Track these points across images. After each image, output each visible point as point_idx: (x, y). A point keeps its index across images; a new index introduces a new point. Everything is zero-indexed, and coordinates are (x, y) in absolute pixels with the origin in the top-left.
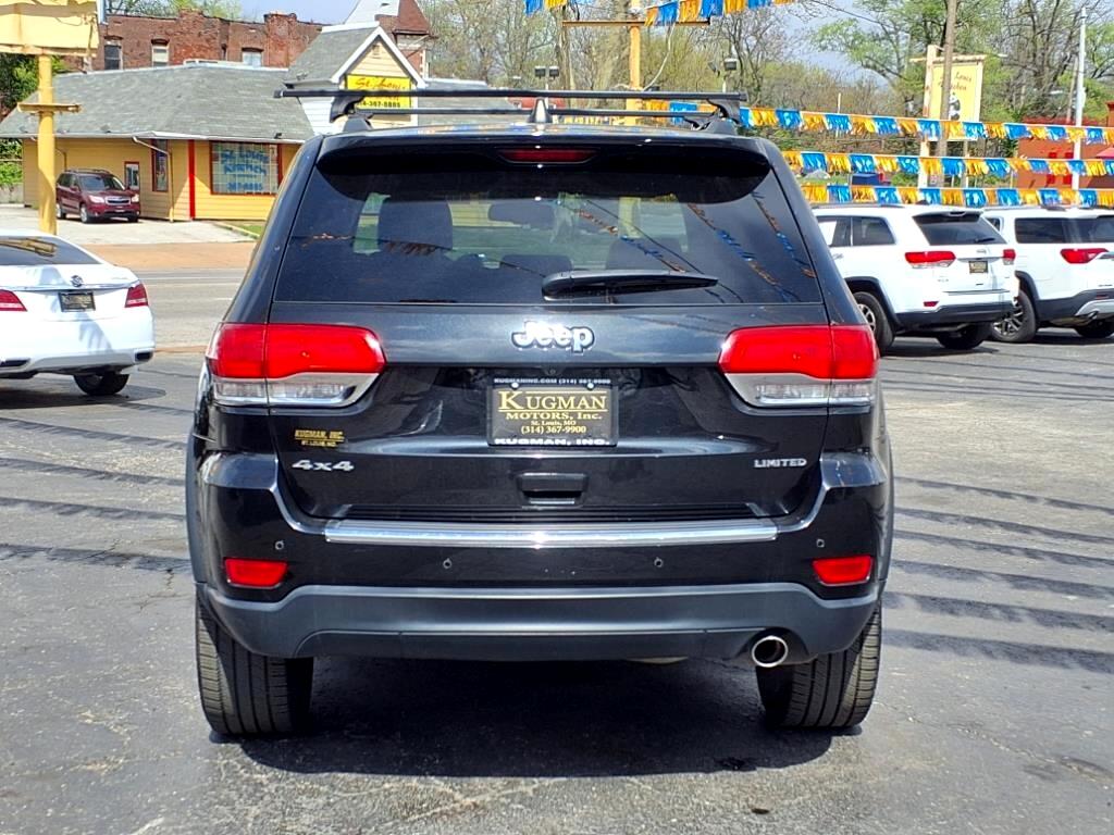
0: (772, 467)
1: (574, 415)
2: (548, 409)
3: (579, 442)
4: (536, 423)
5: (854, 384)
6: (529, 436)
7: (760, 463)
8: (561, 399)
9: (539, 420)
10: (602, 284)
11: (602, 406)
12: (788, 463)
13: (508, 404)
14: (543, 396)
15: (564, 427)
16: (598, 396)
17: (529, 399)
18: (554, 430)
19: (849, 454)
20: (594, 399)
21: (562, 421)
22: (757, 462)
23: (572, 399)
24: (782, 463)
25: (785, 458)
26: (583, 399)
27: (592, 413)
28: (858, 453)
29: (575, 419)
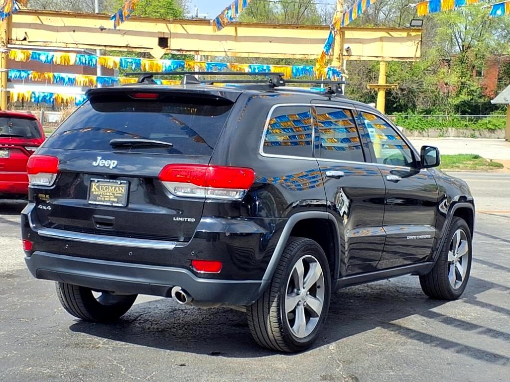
0: (180, 221)
1: (113, 194)
2: (106, 191)
3: (114, 204)
4: (101, 196)
5: (229, 191)
6: (99, 201)
7: (176, 219)
8: (110, 187)
9: (103, 195)
10: (130, 144)
11: (123, 191)
12: (187, 220)
13: (95, 189)
14: (105, 186)
15: (110, 198)
16: (122, 187)
17: (100, 187)
18: (106, 199)
19: (224, 219)
20: (121, 188)
21: (109, 196)
22: (174, 218)
23: (113, 188)
24: (184, 220)
25: (186, 217)
26: (117, 188)
27: (119, 194)
28: (229, 219)
29: (114, 196)
